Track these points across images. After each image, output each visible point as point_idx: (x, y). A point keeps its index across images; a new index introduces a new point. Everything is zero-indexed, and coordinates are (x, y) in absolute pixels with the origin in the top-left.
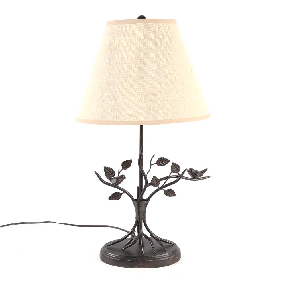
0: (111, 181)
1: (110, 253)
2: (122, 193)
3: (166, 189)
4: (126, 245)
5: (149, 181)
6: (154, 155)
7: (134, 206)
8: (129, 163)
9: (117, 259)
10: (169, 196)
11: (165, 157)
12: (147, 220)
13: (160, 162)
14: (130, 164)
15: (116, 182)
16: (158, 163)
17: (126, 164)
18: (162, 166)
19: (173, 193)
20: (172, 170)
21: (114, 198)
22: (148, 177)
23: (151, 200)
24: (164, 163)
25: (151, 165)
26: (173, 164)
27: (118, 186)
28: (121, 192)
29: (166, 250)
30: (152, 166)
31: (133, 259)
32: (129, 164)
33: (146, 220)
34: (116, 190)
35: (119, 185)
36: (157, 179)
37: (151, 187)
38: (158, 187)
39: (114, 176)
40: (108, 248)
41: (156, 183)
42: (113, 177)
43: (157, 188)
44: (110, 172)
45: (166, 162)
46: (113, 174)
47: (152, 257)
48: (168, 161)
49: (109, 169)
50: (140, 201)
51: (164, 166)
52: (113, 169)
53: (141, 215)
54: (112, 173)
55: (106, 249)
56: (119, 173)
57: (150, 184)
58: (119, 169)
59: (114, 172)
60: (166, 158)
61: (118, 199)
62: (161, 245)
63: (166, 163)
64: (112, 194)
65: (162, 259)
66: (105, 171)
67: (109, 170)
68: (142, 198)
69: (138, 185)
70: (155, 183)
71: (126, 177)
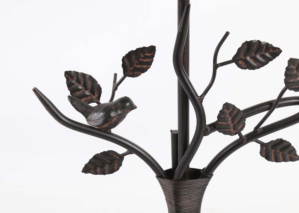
0: (86, 117)
2: (126, 154)
3: (266, 139)
5: (211, 118)
6: (227, 34)
7: (164, 191)
8: (146, 57)
10: (277, 161)
11: (264, 40)
13: (246, 54)
14: (148, 60)
15: (105, 122)
16: (241, 59)
17: (138, 60)
18: (252, 68)
19: (290, 153)
20: (286, 82)
21: (98, 170)
22: (206, 104)
23: (217, 172)
24: (261, 59)
25: (216, 66)
26: (292, 61)
27: (110, 133)
28: (120, 150)
30: (219, 70)
32: (145, 60)
34: (104, 145)
35: (114, 131)
36: (235, 112)
37: (216, 135)
38: (240, 135)
39: (99, 99)
41: (232, 125)
42: (93, 105)
43: (237, 137)
44: (86, 89)
45: (267, 55)
46: (94, 95)
48: (275, 52)
49: (80, 78)
51: (258, 67)
52: (93, 77)
54: (92, 92)
56: (115, 89)
57: (214, 127)
58: (116, 75)
59: (99, 85)
60: (267, 44)
61: (112, 171)
63: (268, 60)
64: (91, 157)
66: (70, 85)
67: (82, 82)
69: (176, 128)
70: (230, 122)
71: (135, 103)
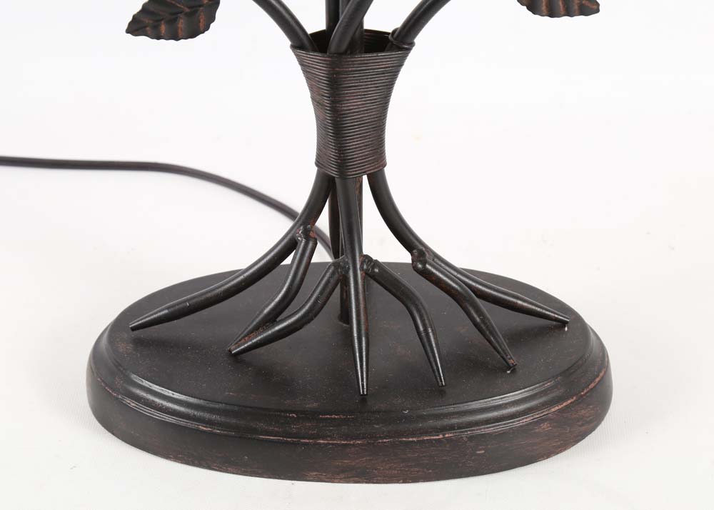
1: (146, 383)
4: (257, 329)
9: (191, 424)
10: (552, 15)
12: (392, 175)
29: (513, 369)
31: (294, 428)
33: (387, 170)
40: (138, 343)
47: (422, 418)
50: (344, 46)
53: (355, 144)
55: (125, 347)
62: (483, 328)
65: (490, 429)
68: (361, 24)
